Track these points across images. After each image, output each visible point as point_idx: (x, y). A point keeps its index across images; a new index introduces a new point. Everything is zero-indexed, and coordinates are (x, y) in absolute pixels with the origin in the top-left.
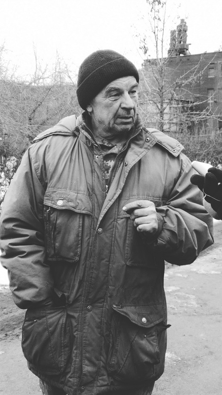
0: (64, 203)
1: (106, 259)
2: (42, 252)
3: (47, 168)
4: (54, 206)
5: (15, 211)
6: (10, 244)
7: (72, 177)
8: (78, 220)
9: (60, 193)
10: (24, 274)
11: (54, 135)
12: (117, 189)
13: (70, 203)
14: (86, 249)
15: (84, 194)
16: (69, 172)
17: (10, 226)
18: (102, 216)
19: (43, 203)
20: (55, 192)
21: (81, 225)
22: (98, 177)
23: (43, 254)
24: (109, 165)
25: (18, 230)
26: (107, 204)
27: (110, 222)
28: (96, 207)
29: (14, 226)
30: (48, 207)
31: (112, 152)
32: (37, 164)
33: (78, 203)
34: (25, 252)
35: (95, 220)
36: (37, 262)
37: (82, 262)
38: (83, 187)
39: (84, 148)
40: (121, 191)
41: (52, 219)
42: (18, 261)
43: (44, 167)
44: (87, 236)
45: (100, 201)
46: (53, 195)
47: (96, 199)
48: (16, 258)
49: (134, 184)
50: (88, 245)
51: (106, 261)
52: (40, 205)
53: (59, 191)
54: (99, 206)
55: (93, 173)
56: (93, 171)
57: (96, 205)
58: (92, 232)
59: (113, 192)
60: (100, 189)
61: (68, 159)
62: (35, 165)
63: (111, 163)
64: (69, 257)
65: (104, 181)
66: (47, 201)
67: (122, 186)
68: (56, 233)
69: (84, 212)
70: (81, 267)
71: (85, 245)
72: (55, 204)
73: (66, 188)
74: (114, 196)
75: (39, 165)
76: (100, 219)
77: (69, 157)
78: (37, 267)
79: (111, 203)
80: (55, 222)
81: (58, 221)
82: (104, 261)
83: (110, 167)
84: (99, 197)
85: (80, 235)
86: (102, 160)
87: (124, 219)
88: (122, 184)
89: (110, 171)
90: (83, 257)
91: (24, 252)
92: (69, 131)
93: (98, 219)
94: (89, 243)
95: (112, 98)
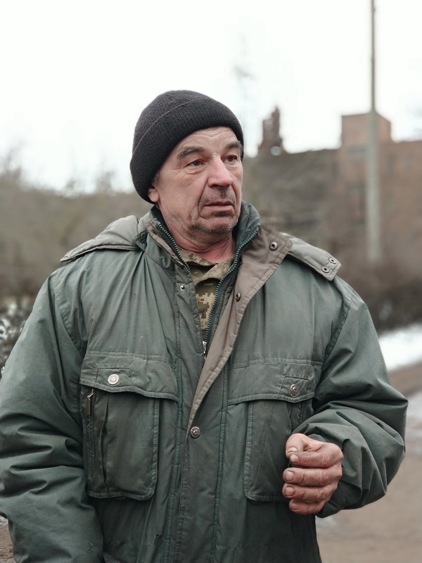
0: (120, 379)
1: (210, 490)
2: (78, 481)
3: (85, 311)
4: (102, 387)
5: (22, 398)
6: (16, 467)
7: (136, 327)
8: (150, 412)
9: (112, 361)
10: (42, 528)
11: (97, 250)
12: (224, 347)
13: (134, 379)
14: (169, 471)
15: (160, 360)
16: (129, 317)
17: (13, 429)
18: (200, 401)
19: (79, 380)
20: (103, 358)
21: (157, 421)
22: (187, 326)
23: (81, 484)
24: (205, 302)
25: (28, 438)
26: (208, 377)
27: (213, 413)
28: (185, 385)
29: (22, 429)
30: (90, 389)
31: (211, 276)
32: (65, 305)
33: (150, 378)
34: (43, 482)
35: (185, 410)
36: (69, 502)
37: (161, 498)
38: (158, 347)
39: (155, 271)
40: (231, 349)
41: (97, 413)
42: (30, 501)
43: (80, 311)
44: (168, 445)
45: (193, 371)
46: (98, 365)
47: (184, 369)
48: (27, 495)
49: (256, 335)
50: (172, 462)
51: (210, 493)
52: (71, 385)
53: (111, 356)
54: (190, 381)
55: (177, 319)
56: (176, 315)
57: (185, 380)
58: (178, 434)
59: (218, 353)
60: (192, 349)
61: (125, 293)
62: (61, 307)
63: (209, 299)
64: (134, 488)
65: (199, 333)
66: (86, 376)
67: (234, 340)
68: (106, 441)
69: (162, 395)
70: (160, 508)
71: (166, 461)
72: (105, 382)
73: (123, 350)
74: (219, 361)
75: (69, 307)
76: (196, 407)
77: (127, 289)
78: (68, 511)
79: (215, 375)
80: (104, 418)
81: (111, 417)
82: (204, 494)
83: (207, 306)
84: (190, 364)
85: (155, 442)
86: (194, 292)
87: (241, 406)
88: (233, 336)
89: (208, 313)
90: (162, 488)
91: (41, 483)
92: (126, 242)
93: (190, 408)
94: (173, 458)
95: (192, 169)
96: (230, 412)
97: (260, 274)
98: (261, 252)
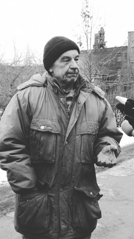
0: (45, 127)
2: (29, 158)
3: (31, 106)
4: (39, 130)
6: (10, 154)
7: (48, 111)
8: (53, 137)
9: (42, 122)
10: (20, 172)
13: (49, 127)
14: (59, 155)
15: (56, 122)
16: (45, 108)
17: (9, 143)
18: (68, 134)
19: (30, 128)
20: (38, 121)
21: (55, 140)
25: (14, 145)
26: (70, 127)
27: (72, 138)
28: (63, 129)
29: (12, 143)
30: (33, 130)
33: (53, 127)
34: (20, 158)
35: (63, 137)
36: (28, 164)
37: (57, 163)
38: (55, 118)
41: (37, 137)
44: (58, 147)
45: (66, 125)
46: (37, 123)
47: (63, 125)
50: (60, 152)
51: (71, 161)
53: (41, 120)
54: (65, 128)
55: (60, 109)
56: (60, 107)
58: (61, 144)
59: (73, 120)
60: (65, 118)
62: (23, 105)
64: (49, 160)
65: (67, 113)
66: (33, 126)
68: (40, 146)
69: (57, 132)
70: (56, 166)
71: (58, 152)
72: (40, 128)
73: (44, 118)
76: (67, 136)
78: (27, 167)
79: (72, 126)
80: (39, 139)
81: (42, 139)
82: (69, 161)
84: (65, 123)
85: (55, 146)
86: (66, 101)
90: (57, 160)
93: (65, 137)
95: (65, 63)
96: (76, 137)
97: (85, 96)
98: (86, 89)
